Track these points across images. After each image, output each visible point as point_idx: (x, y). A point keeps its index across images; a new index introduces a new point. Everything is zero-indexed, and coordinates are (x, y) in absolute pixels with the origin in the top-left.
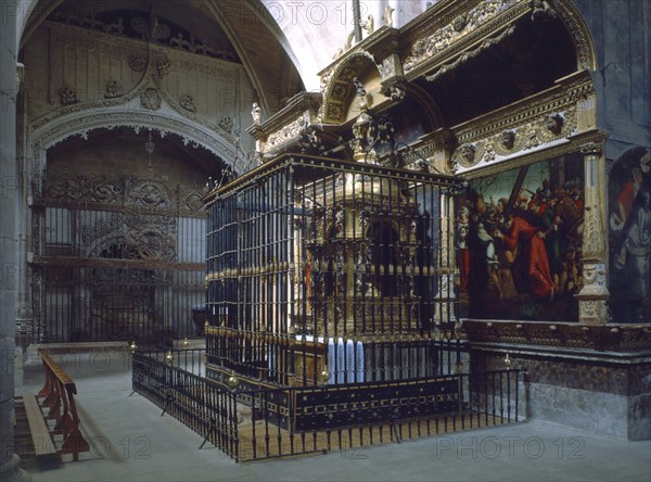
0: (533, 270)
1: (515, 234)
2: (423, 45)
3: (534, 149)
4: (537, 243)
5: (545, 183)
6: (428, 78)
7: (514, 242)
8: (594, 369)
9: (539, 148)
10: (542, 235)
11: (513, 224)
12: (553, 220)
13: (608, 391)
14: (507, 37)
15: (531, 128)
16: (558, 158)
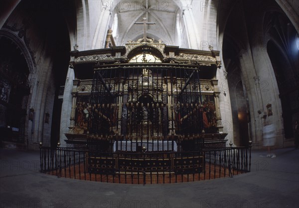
2: (183, 55)
5: (205, 100)
10: (205, 113)
12: (208, 109)
14: (209, 66)
16: (208, 95)
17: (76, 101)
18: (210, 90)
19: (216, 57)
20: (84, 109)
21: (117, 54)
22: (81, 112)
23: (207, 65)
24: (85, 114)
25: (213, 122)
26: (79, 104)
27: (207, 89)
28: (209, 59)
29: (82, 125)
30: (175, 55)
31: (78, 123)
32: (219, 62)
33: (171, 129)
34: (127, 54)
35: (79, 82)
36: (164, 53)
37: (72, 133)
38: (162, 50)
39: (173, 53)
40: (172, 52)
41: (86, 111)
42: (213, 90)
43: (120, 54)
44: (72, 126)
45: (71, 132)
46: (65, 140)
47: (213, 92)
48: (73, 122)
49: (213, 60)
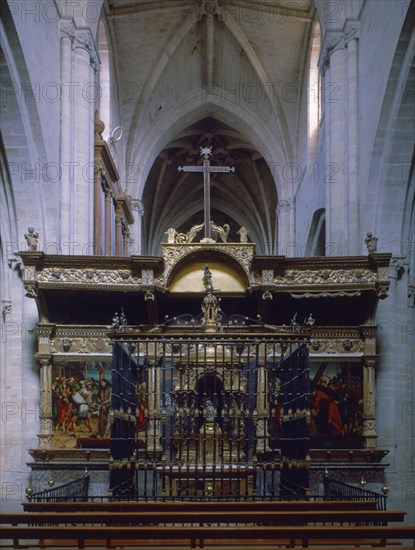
0: (330, 421)
1: (317, 399)
2: (295, 274)
3: (331, 355)
4: (334, 406)
5: (338, 375)
6: (293, 296)
7: (317, 404)
8: (367, 472)
9: (335, 355)
10: (337, 402)
11: (316, 394)
12: (343, 396)
13: (374, 482)
14: (355, 297)
15: (331, 343)
16: (347, 363)
17: (50, 374)
18: (354, 351)
19: (379, 269)
20: (73, 394)
21: (144, 274)
22: (66, 400)
23: (351, 295)
24: (77, 406)
25: (354, 423)
26: (60, 382)
27: (348, 349)
28: (359, 276)
29: (71, 430)
30: (275, 277)
31: (61, 424)
32: (383, 284)
33: (260, 438)
34: (166, 273)
35: (54, 329)
36: (251, 270)
37: (48, 447)
38: (245, 263)
39: (271, 272)
40: (269, 269)
41: (78, 398)
42: (362, 350)
43: (151, 273)
44: (47, 432)
45: (46, 446)
46: (29, 465)
47: (361, 354)
48: (48, 423)
49: (369, 278)
